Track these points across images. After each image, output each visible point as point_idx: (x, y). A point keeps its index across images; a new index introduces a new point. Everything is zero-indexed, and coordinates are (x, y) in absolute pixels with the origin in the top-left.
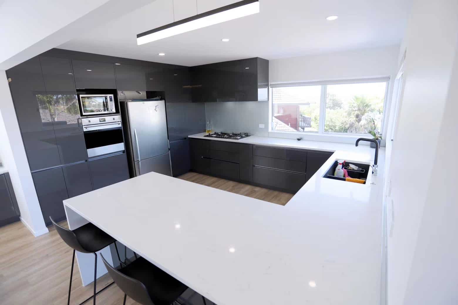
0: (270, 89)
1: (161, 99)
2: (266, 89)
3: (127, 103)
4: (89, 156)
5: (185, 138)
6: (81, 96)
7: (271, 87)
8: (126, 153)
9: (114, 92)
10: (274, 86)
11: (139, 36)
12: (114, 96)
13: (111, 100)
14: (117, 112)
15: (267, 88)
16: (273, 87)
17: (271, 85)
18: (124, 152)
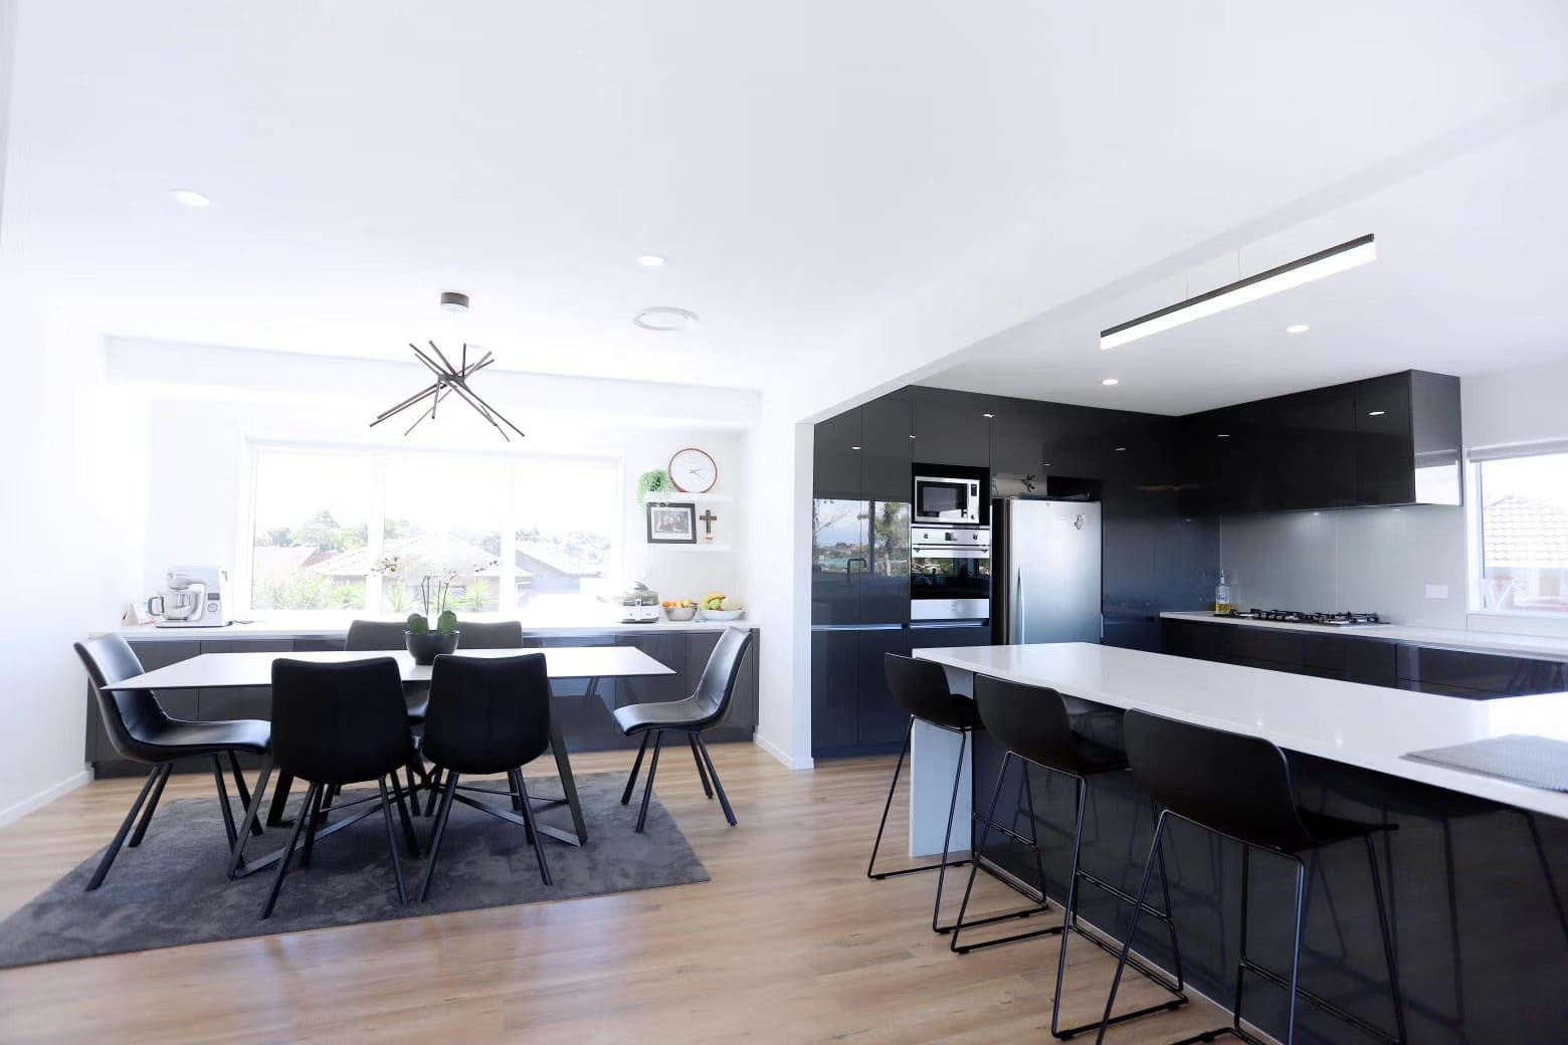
0: (1470, 468)
1: (1091, 500)
2: (1454, 469)
3: (1009, 501)
4: (912, 618)
5: (1151, 619)
6: (918, 479)
7: (1471, 461)
8: (989, 628)
9: (983, 475)
10: (1480, 457)
11: (1104, 334)
12: (981, 484)
13: (974, 494)
14: (984, 521)
15: (1454, 464)
16: (1480, 461)
17: (1469, 454)
18: (985, 622)
